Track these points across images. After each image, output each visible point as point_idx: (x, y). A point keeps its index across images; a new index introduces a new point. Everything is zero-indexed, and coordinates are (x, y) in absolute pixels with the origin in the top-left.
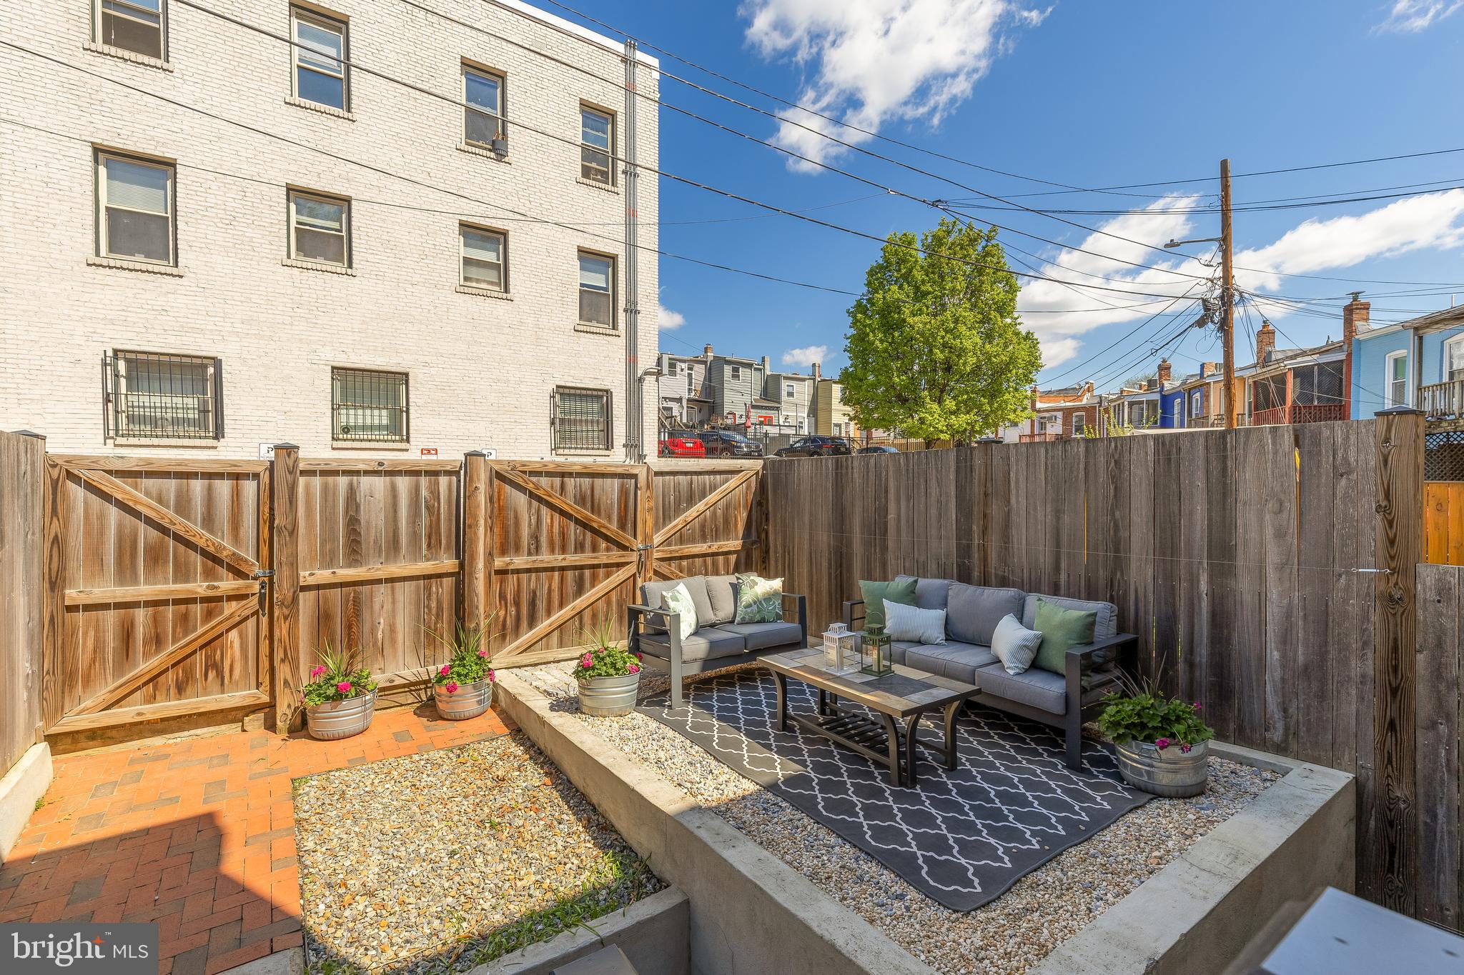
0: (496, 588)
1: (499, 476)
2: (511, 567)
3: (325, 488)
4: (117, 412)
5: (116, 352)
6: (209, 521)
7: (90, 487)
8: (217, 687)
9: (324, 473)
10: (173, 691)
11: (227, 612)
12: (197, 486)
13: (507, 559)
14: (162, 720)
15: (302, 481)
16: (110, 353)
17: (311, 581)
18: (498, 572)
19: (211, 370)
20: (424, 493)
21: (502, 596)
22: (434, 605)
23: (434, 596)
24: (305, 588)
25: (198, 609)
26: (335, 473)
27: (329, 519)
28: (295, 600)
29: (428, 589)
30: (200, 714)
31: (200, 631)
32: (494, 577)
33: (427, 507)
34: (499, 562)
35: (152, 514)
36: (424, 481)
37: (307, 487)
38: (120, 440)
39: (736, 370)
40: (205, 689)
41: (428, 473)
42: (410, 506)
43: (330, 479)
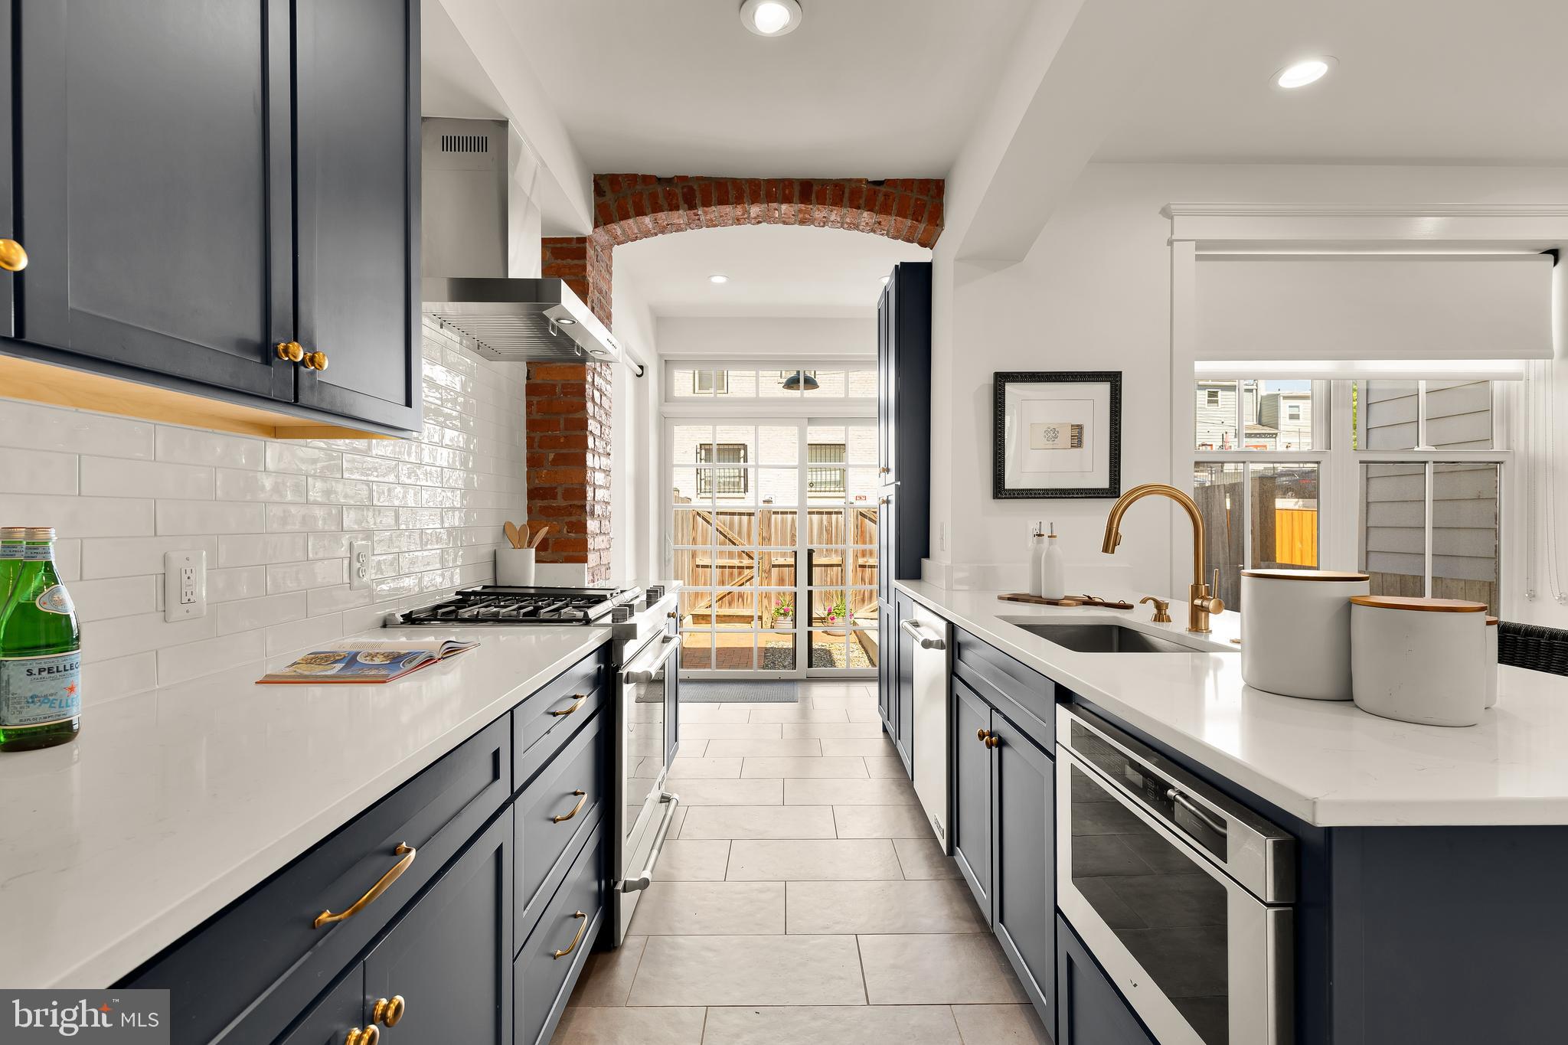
0: (859, 574)
1: (862, 514)
2: (867, 564)
3: (782, 519)
4: (701, 479)
5: (701, 445)
6: (740, 533)
7: (704, 518)
8: (742, 607)
9: (782, 513)
10: (727, 605)
11: (746, 574)
12: (736, 518)
13: (865, 559)
14: (724, 616)
15: (773, 516)
16: (699, 447)
17: (776, 563)
18: (861, 566)
19: (742, 452)
20: (825, 523)
21: (863, 579)
22: (829, 580)
23: (829, 576)
24: (774, 566)
25: (736, 571)
26: (786, 513)
27: (783, 534)
28: (770, 570)
29: (826, 572)
30: (737, 616)
31: (737, 581)
32: (858, 569)
33: (826, 530)
34: (861, 561)
35: (722, 530)
36: (825, 517)
37: (776, 519)
38: (703, 495)
39: (1213, 395)
40: (738, 605)
41: (827, 513)
42: (818, 529)
43: (785, 516)
